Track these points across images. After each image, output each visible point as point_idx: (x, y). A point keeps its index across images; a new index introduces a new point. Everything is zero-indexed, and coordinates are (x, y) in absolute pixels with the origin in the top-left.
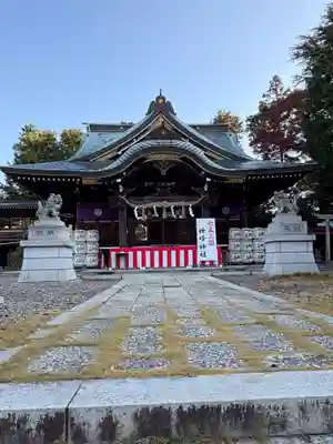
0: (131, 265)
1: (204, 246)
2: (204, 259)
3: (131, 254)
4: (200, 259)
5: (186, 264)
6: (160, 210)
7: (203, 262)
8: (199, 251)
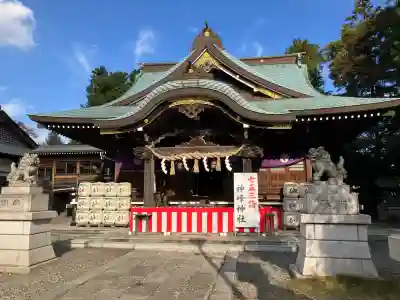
0: (154, 229)
1: (243, 209)
2: (242, 225)
3: (154, 215)
4: (237, 224)
5: (220, 229)
6: (190, 162)
7: (241, 229)
8: (236, 214)
